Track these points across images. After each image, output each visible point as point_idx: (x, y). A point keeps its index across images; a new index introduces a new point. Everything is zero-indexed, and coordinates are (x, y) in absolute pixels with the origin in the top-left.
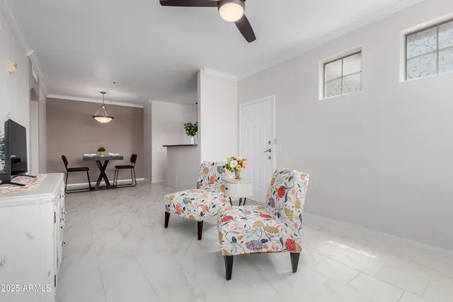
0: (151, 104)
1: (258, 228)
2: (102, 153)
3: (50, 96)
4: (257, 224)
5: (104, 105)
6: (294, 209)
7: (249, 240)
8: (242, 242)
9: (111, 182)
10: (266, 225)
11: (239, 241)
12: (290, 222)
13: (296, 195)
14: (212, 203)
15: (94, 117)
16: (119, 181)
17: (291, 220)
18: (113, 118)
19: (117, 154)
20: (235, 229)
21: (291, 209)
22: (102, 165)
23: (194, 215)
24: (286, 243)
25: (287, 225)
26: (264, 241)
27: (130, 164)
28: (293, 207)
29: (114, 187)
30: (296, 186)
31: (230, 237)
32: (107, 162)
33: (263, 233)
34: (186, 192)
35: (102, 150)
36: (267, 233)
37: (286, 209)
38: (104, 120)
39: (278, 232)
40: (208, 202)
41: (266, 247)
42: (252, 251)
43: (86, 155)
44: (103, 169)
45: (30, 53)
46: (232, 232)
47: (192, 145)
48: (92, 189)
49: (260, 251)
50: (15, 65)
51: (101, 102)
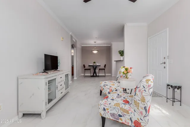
0: (112, 44)
1: (116, 107)
2: (94, 64)
3: (83, 46)
4: (117, 105)
5: (95, 46)
6: (140, 102)
7: (112, 112)
8: (108, 112)
9: (98, 74)
10: (121, 107)
11: (107, 111)
12: (137, 110)
13: (142, 93)
14: (115, 89)
15: (92, 51)
16: (100, 74)
17: (138, 108)
18: (98, 51)
19: (99, 64)
20: (105, 104)
21: (138, 101)
22: (95, 68)
23: (106, 93)
24: (135, 123)
25: (135, 111)
26: (120, 116)
27: (104, 68)
28: (139, 100)
29: (98, 76)
30: (142, 87)
31: (103, 107)
32: (96, 67)
33: (120, 111)
34: (107, 82)
35: (94, 63)
36: (122, 112)
37: (135, 101)
38: (95, 52)
39: (129, 113)
40: (113, 88)
41: (121, 119)
42: (113, 119)
43: (90, 64)
44: (95, 69)
45: (71, 34)
46: (103, 105)
47: (121, 61)
48: (91, 76)
49: (118, 120)
50: (63, 38)
51: (94, 45)
